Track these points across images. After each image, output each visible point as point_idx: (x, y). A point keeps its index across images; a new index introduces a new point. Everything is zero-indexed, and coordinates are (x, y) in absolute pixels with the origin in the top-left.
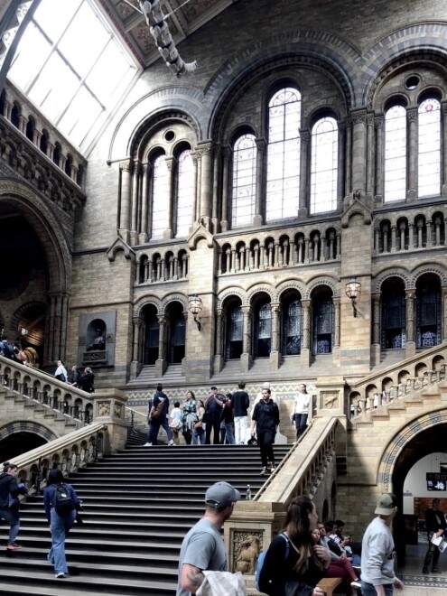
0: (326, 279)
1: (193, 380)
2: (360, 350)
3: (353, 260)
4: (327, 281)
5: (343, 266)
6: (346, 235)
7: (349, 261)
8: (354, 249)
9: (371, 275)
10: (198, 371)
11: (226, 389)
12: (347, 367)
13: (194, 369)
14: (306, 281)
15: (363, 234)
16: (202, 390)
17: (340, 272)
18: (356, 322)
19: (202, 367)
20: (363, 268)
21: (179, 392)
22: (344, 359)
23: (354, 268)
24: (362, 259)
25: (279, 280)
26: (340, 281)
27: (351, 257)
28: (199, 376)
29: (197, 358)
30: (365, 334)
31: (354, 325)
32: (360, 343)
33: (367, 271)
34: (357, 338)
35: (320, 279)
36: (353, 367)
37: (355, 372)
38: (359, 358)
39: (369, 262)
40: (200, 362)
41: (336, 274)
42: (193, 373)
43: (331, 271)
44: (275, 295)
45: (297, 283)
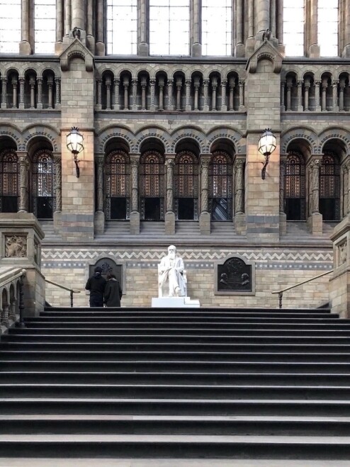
0: (229, 132)
1: (71, 239)
2: (269, 217)
3: (262, 112)
4: (230, 135)
5: (249, 118)
6: (253, 81)
7: (257, 112)
8: (262, 100)
9: (280, 132)
10: (78, 229)
11: (115, 253)
12: (255, 235)
13: (72, 225)
14: (206, 131)
15: (271, 83)
16: (84, 253)
17: (244, 126)
18: (264, 185)
19: (83, 224)
20: (272, 123)
21: (54, 253)
22: (253, 226)
23: (262, 122)
24: (272, 113)
25: (175, 127)
26: (245, 136)
27: (260, 108)
28: (79, 234)
29: (76, 212)
30: (274, 199)
31: (263, 188)
32: (269, 208)
33: (277, 127)
34: (265, 203)
35: (222, 132)
36: (261, 235)
37: (264, 241)
38: (267, 226)
39: (278, 117)
40: (80, 218)
41: (239, 127)
42: (71, 230)
43: (234, 123)
44: (170, 144)
45: (197, 133)
